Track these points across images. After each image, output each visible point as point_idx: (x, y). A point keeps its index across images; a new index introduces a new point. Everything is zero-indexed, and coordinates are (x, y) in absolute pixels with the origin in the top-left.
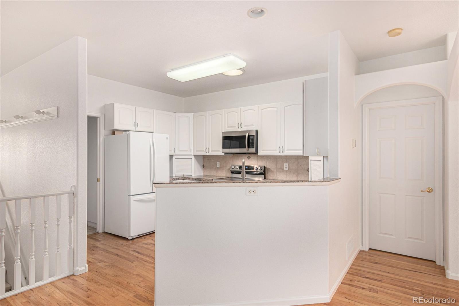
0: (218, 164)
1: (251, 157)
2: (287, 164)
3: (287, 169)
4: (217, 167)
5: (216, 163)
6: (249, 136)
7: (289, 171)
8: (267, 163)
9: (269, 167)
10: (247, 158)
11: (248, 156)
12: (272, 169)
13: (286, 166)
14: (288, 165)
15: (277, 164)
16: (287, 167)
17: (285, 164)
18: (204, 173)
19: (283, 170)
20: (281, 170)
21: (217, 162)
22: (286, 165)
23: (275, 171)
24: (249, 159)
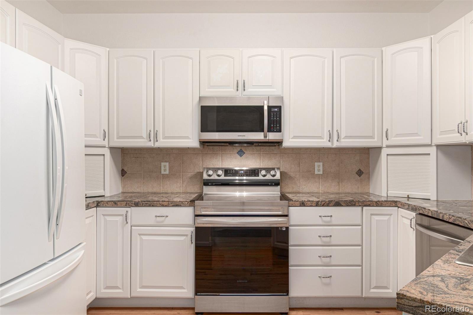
0: (165, 166)
1: (245, 151)
2: (321, 164)
3: (321, 173)
4: (163, 172)
5: (161, 164)
6: (269, 108)
7: (325, 176)
8: (281, 162)
9: (286, 171)
10: (237, 155)
11: (239, 149)
12: (292, 174)
13: (319, 168)
14: (323, 165)
15: (301, 165)
16: (321, 168)
17: (316, 164)
18: (123, 187)
19: (313, 174)
20: (310, 175)
21: (163, 164)
22: (319, 166)
23: (297, 176)
24: (241, 156)
